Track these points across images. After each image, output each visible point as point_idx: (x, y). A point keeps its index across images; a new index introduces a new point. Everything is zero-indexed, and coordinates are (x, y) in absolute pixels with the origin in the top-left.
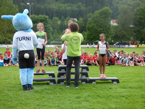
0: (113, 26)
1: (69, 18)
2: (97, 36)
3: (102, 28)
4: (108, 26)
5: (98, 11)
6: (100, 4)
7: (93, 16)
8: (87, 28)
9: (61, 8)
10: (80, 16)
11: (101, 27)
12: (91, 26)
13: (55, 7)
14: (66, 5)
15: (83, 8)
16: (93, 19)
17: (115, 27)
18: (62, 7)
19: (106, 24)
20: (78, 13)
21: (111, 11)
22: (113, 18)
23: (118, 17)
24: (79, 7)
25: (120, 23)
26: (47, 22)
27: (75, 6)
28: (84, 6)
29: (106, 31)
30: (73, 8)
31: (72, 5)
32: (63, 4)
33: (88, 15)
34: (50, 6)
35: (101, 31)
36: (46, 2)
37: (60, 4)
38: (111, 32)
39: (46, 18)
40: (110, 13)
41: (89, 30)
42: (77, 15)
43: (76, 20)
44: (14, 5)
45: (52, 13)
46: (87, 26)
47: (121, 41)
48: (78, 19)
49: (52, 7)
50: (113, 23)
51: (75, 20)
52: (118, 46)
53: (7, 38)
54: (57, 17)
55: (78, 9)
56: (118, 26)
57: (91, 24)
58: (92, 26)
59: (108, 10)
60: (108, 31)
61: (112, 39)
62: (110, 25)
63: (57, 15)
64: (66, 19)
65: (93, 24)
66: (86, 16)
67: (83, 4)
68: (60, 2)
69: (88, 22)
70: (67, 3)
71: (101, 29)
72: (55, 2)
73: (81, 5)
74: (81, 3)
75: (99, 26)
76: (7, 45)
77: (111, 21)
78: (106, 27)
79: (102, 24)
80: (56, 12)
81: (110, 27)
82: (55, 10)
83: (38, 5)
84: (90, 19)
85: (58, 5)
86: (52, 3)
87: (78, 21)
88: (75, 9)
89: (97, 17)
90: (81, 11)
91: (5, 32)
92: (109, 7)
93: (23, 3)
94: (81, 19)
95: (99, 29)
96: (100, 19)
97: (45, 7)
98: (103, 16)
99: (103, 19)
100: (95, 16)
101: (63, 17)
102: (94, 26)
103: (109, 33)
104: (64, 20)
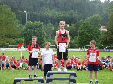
0: (103, 32)
2: (88, 41)
4: (98, 32)
5: (89, 18)
6: (91, 11)
7: (84, 23)
8: (78, 34)
9: (55, 16)
10: (72, 22)
11: (91, 33)
12: (82, 31)
13: (49, 14)
14: (60, 12)
15: (75, 15)
16: (84, 25)
17: (105, 33)
18: (56, 14)
19: (96, 30)
20: (70, 19)
21: (100, 18)
22: (103, 24)
23: (107, 23)
24: (71, 14)
25: (110, 29)
26: (41, 28)
27: (68, 13)
28: (76, 14)
29: (96, 36)
30: (66, 15)
31: (65, 13)
32: (57, 12)
33: (80, 21)
34: (45, 14)
35: (91, 36)
36: (41, 10)
37: (54, 12)
38: (101, 37)
39: (41, 25)
40: (100, 20)
41: (80, 35)
42: (69, 22)
43: (69, 26)
44: (12, 13)
45: (47, 19)
46: (79, 32)
47: (111, 46)
48: (70, 25)
49: (46, 14)
50: (103, 29)
51: (68, 26)
52: (108, 50)
53: (5, 42)
54: (51, 23)
55: (70, 16)
56: (107, 32)
57: (82, 30)
58: (83, 32)
59: (98, 17)
60: (97, 37)
61: (102, 43)
62: (99, 31)
63: (51, 21)
65: (84, 30)
66: (78, 22)
67: (75, 12)
68: (54, 9)
69: (79, 28)
70: (61, 10)
71: (92, 34)
72: (50, 10)
73: (73, 12)
74: (73, 11)
75: (90, 31)
76: (5, 48)
77: (101, 27)
78: (96, 33)
79: (92, 30)
80: (50, 19)
81: (99, 32)
82: (50, 17)
83: (34, 13)
84: (81, 25)
85: (52, 13)
86: (46, 11)
87: (71, 27)
88: (68, 16)
89: (88, 24)
90: (73, 18)
91: (4, 37)
92: (98, 14)
93: (21, 10)
94: (73, 25)
95: (90, 34)
96: (90, 25)
97: (41, 14)
98: (93, 22)
99: (93, 25)
100: (86, 22)
101: (56, 23)
102: (85, 32)
103: (99, 38)
104: (57, 26)
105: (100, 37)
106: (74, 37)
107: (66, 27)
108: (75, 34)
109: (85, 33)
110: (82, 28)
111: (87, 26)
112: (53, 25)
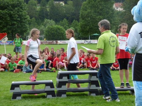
0: (118, 13)
1: (52, 2)
3: (102, 15)
4: (111, 12)
8: (80, 16)
11: (100, 14)
12: (86, 12)
16: (89, 3)
19: (108, 10)
38: (116, 21)
41: (83, 19)
43: (64, 4)
46: (81, 13)
48: (65, 3)
50: (117, 8)
51: (62, 4)
57: (86, 10)
58: (88, 13)
64: (49, 2)
65: (89, 11)
69: (82, 7)
75: (98, 12)
78: (107, 14)
79: (101, 10)
81: (113, 14)
87: (67, 6)
94: (70, 2)
102: (91, 13)
103: (113, 22)
104: (45, 4)
105: (114, 20)
106: (72, 21)
107: (60, 6)
108: (73, 17)
109: (91, 16)
110: (86, 7)
111: (93, 4)
112: (38, 4)
